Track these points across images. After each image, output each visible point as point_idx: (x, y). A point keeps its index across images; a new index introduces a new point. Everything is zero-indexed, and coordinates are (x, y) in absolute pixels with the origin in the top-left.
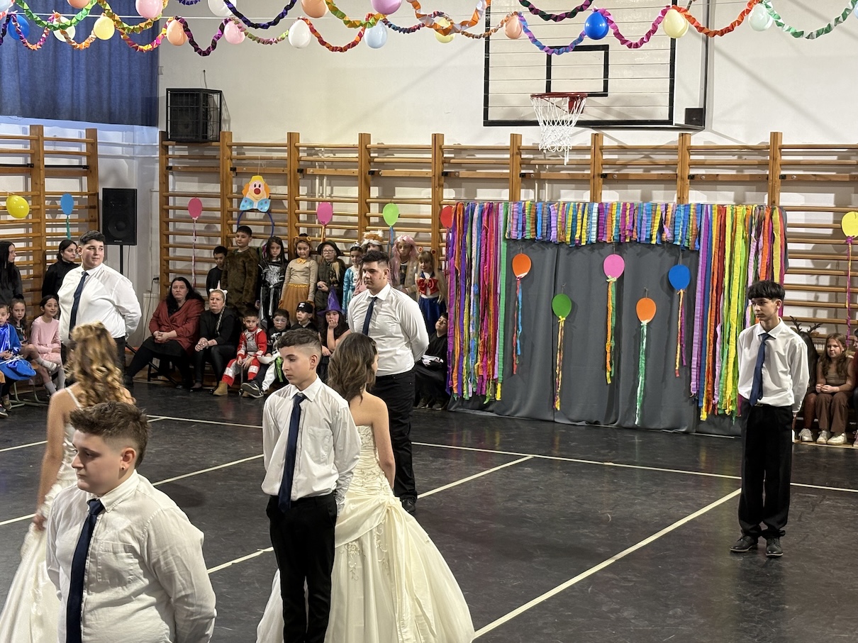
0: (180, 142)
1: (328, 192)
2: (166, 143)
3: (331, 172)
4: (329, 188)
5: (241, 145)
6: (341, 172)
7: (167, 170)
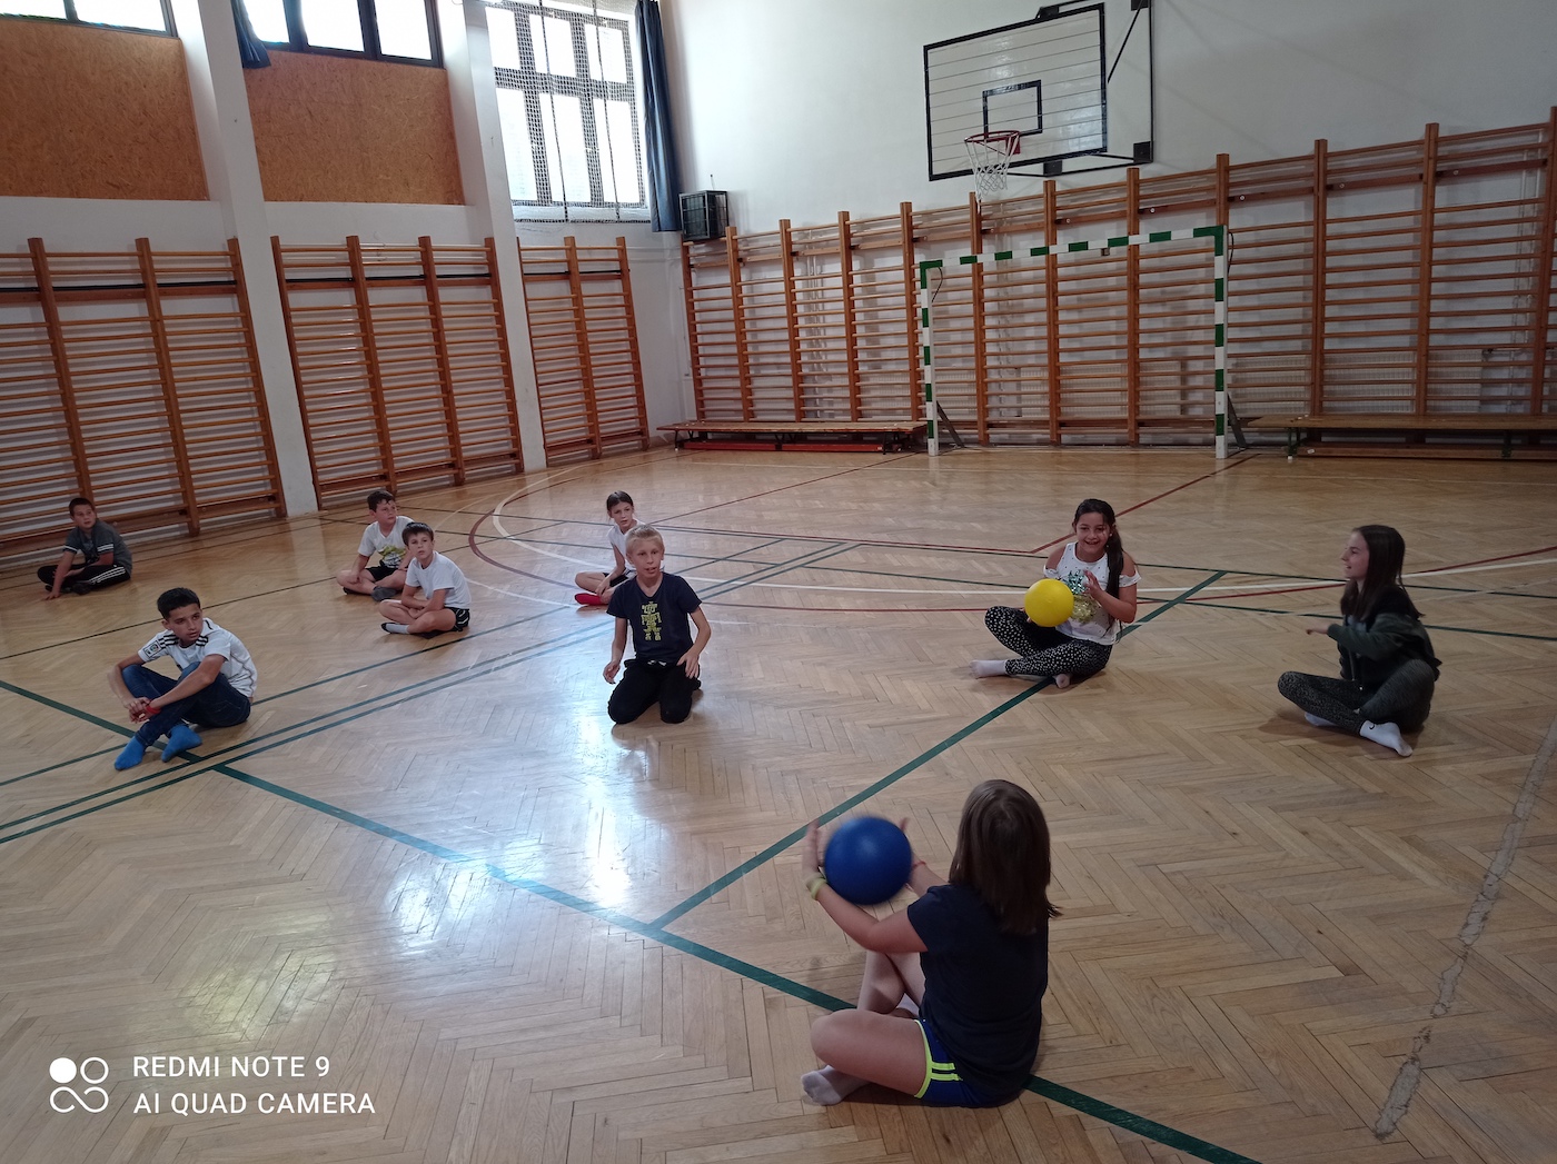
0: (697, 242)
1: (819, 271)
2: (685, 244)
3: (819, 251)
4: (819, 267)
5: (744, 238)
6: (826, 251)
7: (688, 268)
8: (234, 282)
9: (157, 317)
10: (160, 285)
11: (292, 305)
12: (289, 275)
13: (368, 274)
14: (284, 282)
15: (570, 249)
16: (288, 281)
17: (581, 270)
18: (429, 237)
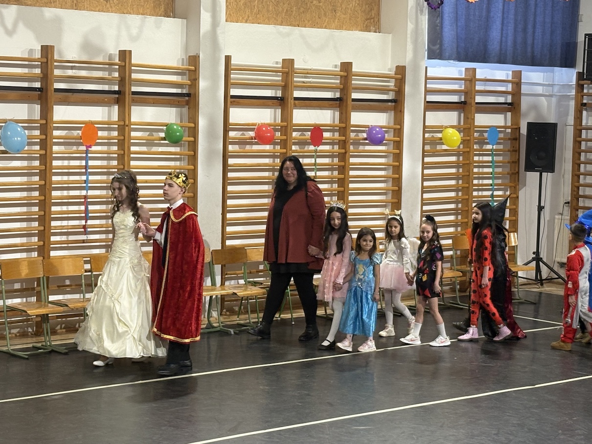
2: (581, 82)
7: (581, 106)
8: (188, 95)
9: (127, 123)
10: (134, 93)
11: (232, 120)
12: (234, 92)
13: (297, 94)
14: (229, 98)
15: (471, 81)
16: (233, 97)
17: (476, 101)
18: (351, 64)
